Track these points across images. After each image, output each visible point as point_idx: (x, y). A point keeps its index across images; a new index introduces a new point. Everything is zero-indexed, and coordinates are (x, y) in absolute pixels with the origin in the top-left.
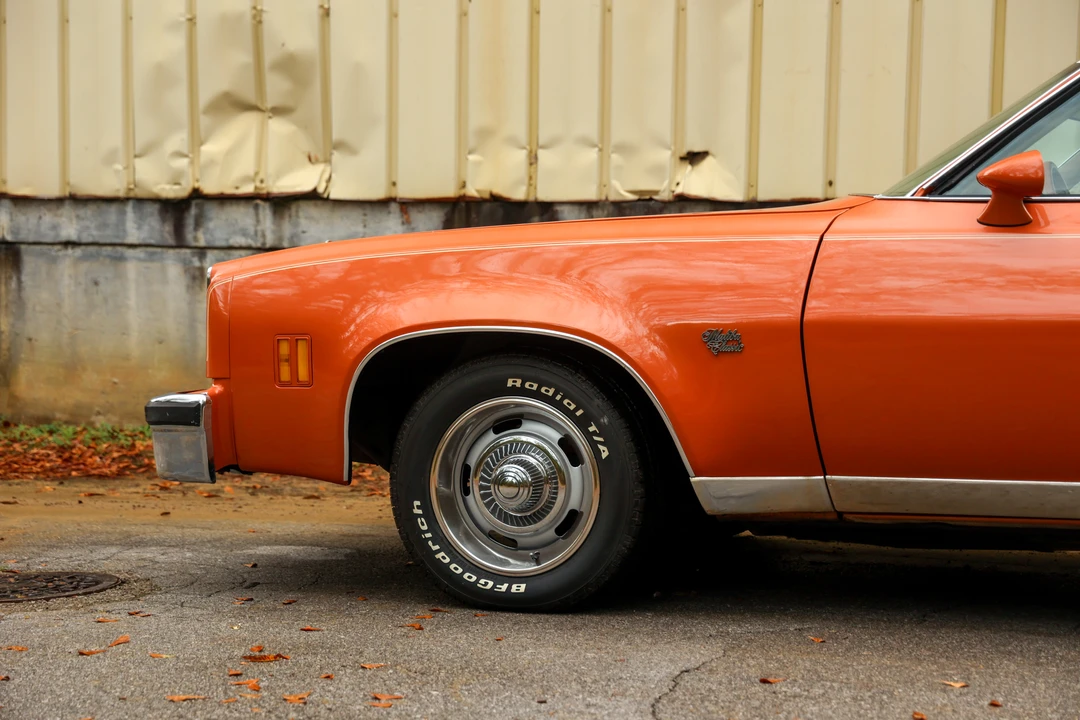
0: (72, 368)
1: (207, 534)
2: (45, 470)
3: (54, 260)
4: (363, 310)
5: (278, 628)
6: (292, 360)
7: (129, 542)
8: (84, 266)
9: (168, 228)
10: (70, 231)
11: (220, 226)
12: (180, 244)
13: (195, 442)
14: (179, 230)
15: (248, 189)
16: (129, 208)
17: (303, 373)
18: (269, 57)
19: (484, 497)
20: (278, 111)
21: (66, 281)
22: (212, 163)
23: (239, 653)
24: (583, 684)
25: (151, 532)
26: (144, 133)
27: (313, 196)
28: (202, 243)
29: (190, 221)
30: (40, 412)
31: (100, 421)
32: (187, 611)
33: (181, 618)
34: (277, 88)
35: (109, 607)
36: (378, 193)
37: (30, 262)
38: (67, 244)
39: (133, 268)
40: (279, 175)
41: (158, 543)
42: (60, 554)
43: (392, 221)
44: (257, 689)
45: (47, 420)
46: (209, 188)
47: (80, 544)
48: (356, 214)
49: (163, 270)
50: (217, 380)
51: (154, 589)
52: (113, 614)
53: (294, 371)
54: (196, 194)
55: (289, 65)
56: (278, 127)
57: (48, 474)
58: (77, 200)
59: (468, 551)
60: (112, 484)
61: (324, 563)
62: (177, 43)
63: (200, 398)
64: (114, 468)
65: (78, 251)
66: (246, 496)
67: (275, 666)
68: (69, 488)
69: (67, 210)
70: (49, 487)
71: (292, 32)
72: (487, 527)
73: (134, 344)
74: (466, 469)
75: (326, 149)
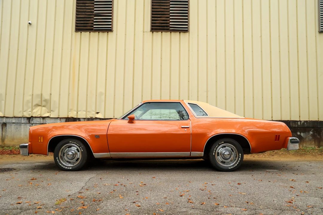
0: (13, 139)
1: (29, 162)
2: (8, 153)
3: (11, 125)
4: (51, 132)
5: (37, 175)
6: (41, 139)
7: (18, 163)
8: (16, 126)
9: (28, 121)
10: (14, 121)
11: (35, 121)
12: (29, 123)
13: (26, 150)
14: (29, 121)
15: (39, 116)
16: (22, 118)
17: (42, 141)
18: (43, 99)
19: (66, 156)
20: (44, 106)
21: (13, 128)
22: (34, 113)
23: (30, 179)
24: (77, 180)
25: (21, 162)
26: (25, 109)
27: (48, 117)
28: (32, 123)
29: (31, 120)
30: (8, 145)
31: (17, 146)
32: (24, 173)
33: (23, 174)
34: (44, 103)
35: (13, 173)
36: (57, 117)
37: (8, 125)
38: (13, 123)
39: (23, 126)
40: (43, 115)
41: (22, 163)
42: (7, 165)
43: (58, 120)
44: (32, 184)
45: (9, 146)
46: (34, 116)
47: (10, 164)
48: (54, 119)
49: (27, 126)
50: (30, 142)
51: (20, 170)
52: (13, 174)
53: (41, 141)
54: (32, 117)
55: (46, 101)
56: (44, 108)
57: (8, 154)
58: (15, 117)
59: (64, 164)
60: (17, 155)
61: (45, 165)
62: (31, 97)
63: (27, 144)
64: (18, 153)
65: (15, 124)
66: (36, 156)
67: (35, 180)
68: (11, 156)
69: (14, 118)
70: (8, 156)
71: (46, 96)
72: (67, 160)
73: (22, 136)
74: (64, 153)
75: (50, 111)
